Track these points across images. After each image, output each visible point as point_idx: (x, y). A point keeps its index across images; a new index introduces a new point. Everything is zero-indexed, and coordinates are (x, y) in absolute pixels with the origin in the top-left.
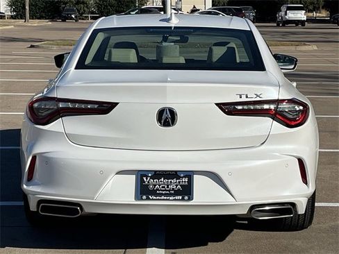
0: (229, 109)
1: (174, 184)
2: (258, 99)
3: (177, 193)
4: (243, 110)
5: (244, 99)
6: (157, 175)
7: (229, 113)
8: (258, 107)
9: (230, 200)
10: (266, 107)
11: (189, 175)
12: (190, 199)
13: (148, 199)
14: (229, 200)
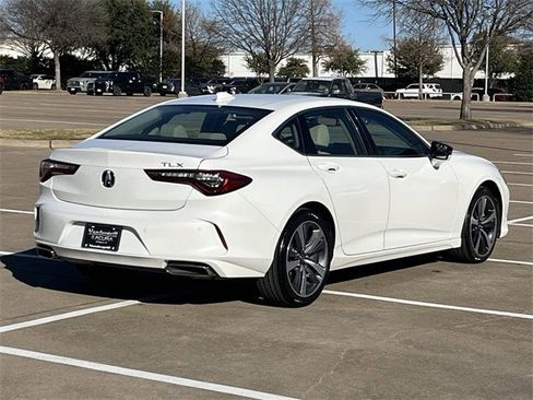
0: (155, 175)
1: (108, 236)
2: (179, 168)
3: (109, 244)
4: (165, 177)
5: (167, 167)
6: (99, 227)
7: (154, 178)
8: (175, 175)
9: (145, 254)
10: (181, 175)
11: (119, 229)
12: (116, 250)
13: (88, 247)
14: (143, 253)
